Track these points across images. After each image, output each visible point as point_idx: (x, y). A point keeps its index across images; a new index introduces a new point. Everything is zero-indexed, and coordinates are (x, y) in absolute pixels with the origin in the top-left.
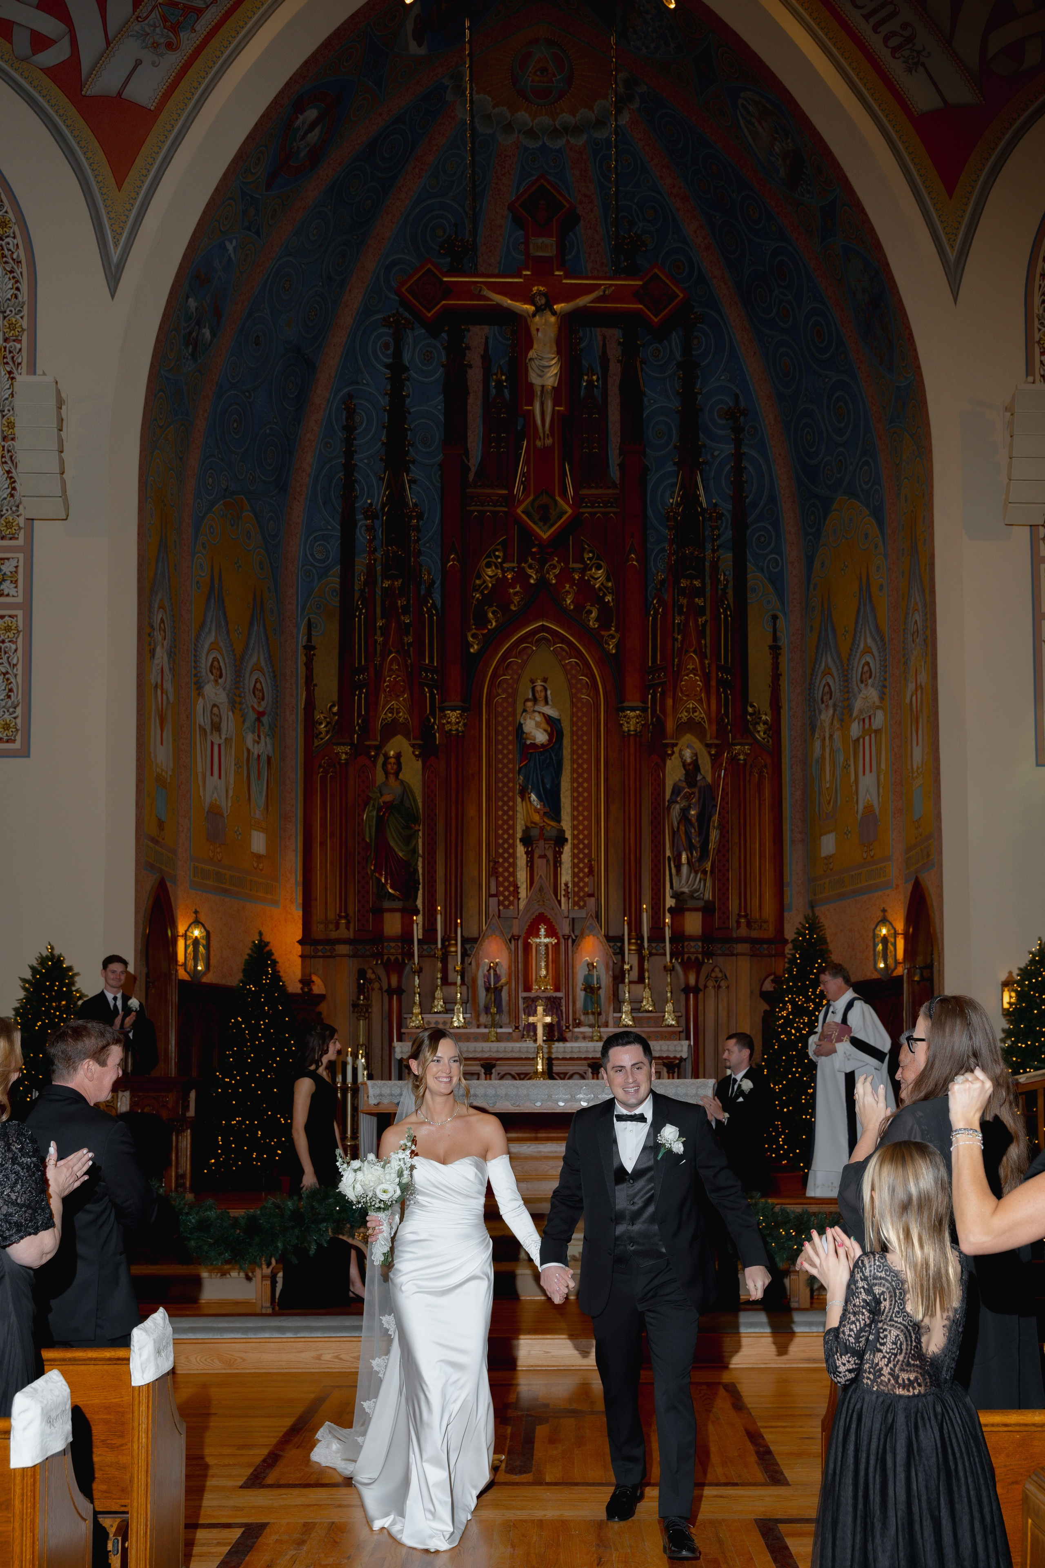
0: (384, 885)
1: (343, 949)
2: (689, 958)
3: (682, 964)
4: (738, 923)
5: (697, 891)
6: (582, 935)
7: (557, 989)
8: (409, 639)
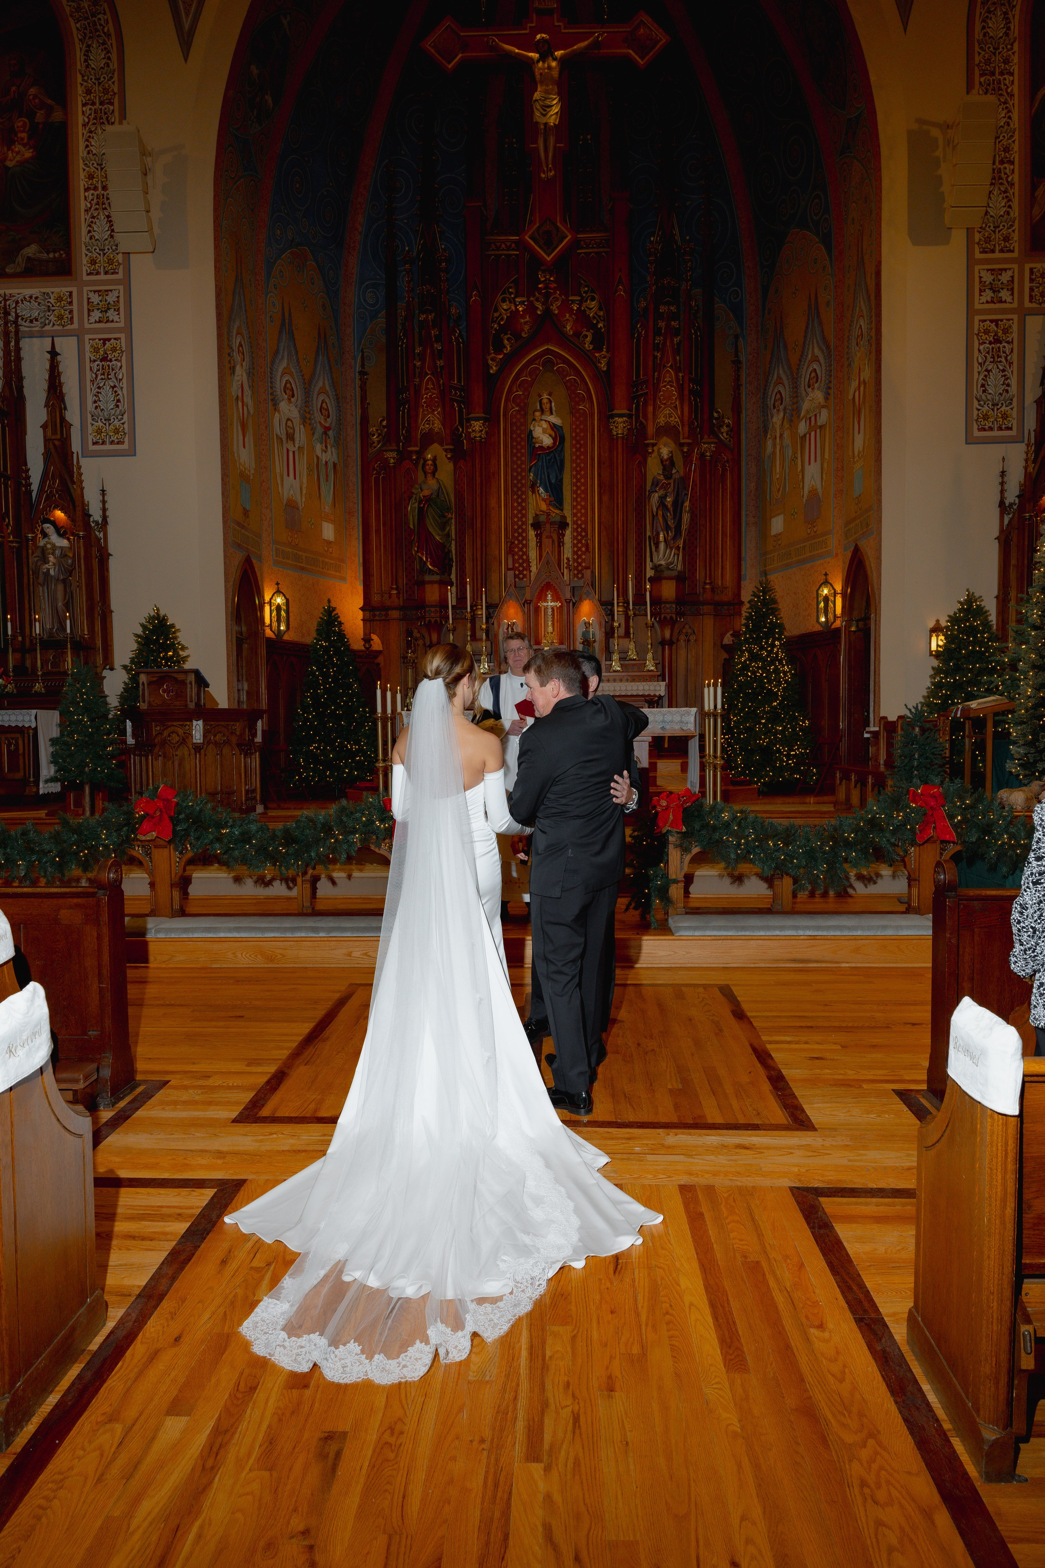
0: (425, 563)
1: (395, 614)
2: (665, 617)
3: (660, 622)
4: (704, 588)
5: (672, 563)
6: (581, 600)
7: (561, 643)
8: (441, 363)
